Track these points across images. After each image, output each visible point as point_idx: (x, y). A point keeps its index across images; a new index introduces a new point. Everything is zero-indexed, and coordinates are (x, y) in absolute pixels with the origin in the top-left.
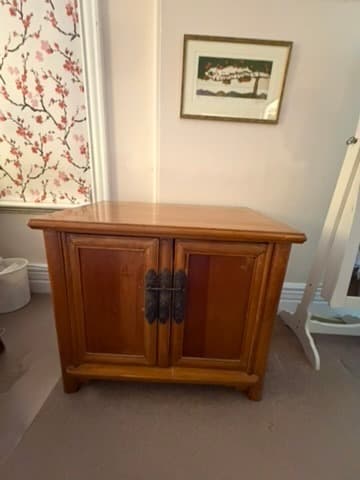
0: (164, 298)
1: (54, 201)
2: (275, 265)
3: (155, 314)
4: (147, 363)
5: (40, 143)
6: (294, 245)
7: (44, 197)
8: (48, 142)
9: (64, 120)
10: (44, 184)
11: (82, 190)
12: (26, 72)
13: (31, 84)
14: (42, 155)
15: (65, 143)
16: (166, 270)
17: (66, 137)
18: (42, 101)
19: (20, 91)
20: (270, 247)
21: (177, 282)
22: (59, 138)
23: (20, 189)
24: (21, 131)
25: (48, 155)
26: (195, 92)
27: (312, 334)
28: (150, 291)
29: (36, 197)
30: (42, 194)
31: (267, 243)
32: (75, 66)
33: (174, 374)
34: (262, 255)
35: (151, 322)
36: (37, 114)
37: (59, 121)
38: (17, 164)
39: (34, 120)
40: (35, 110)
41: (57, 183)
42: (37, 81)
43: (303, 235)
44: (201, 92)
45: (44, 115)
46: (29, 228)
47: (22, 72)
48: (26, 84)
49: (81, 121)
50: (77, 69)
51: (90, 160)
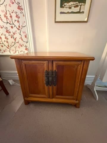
0: (50, 79)
1: (19, 53)
2: (84, 68)
3: (48, 83)
4: (46, 97)
5: (13, 35)
6: (91, 61)
7: (16, 52)
8: (15, 34)
9: (19, 27)
10: (16, 47)
11: (26, 49)
12: (6, 11)
13: (8, 15)
14: (14, 39)
15: (20, 34)
16: (51, 70)
17: (20, 32)
18: (12, 21)
19: (6, 18)
20: (83, 62)
21: (54, 74)
22: (18, 33)
23: (9, 50)
24: (7, 31)
25: (16, 39)
26: (59, 13)
27: (96, 91)
28: (46, 76)
29: (13, 52)
30: (15, 51)
31: (82, 61)
32: (21, 8)
33: (54, 100)
34: (80, 65)
35: (47, 86)
36: (11, 25)
37: (18, 27)
38: (7, 42)
39: (11, 27)
40: (11, 24)
41: (19, 47)
42: (10, 14)
43: (94, 57)
44: (61, 13)
45: (13, 26)
46: (10, 59)
47: (5, 12)
48: (7, 15)
49: (24, 27)
50: (22, 9)
51: (28, 39)
